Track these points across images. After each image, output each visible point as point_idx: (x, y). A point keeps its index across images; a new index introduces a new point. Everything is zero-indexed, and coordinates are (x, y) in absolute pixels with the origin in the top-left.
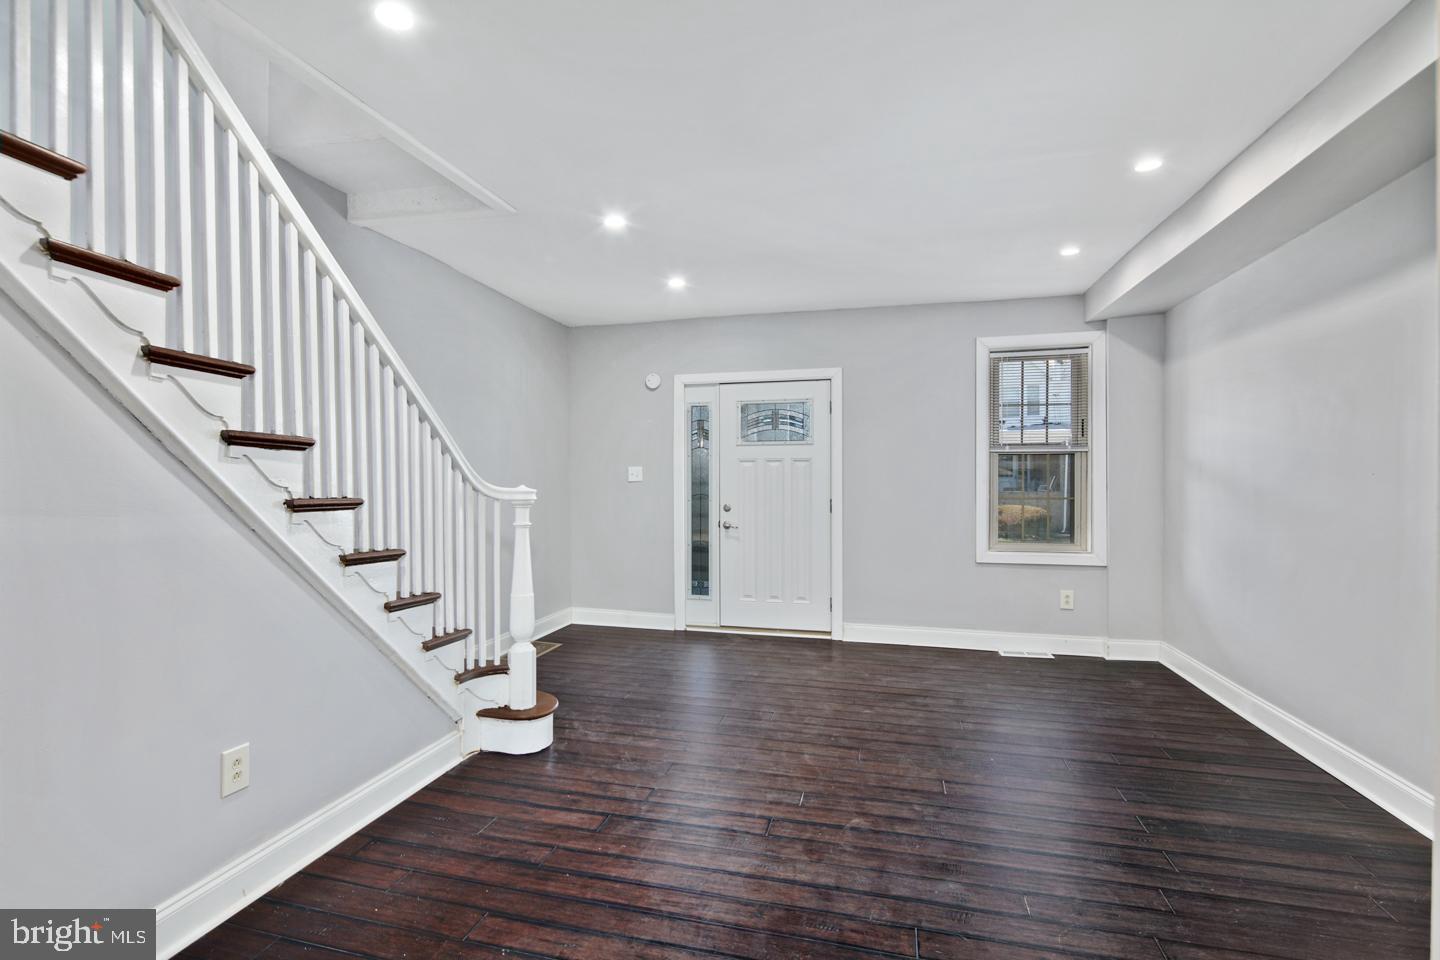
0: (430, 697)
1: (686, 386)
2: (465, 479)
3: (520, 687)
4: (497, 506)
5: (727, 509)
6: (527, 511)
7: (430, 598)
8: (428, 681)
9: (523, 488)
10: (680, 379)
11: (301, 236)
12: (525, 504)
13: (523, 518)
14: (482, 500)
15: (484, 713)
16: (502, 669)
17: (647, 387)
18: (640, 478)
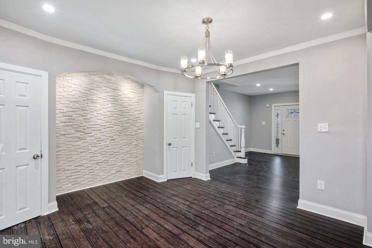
0: (231, 153)
1: (275, 106)
2: (235, 125)
3: (242, 154)
4: (239, 128)
5: (284, 130)
6: (244, 129)
7: (231, 140)
8: (231, 151)
9: (243, 126)
10: (273, 105)
11: (219, 98)
12: (244, 128)
13: (243, 130)
14: (237, 127)
15: (237, 157)
16: (240, 151)
17: (267, 107)
18: (265, 124)
